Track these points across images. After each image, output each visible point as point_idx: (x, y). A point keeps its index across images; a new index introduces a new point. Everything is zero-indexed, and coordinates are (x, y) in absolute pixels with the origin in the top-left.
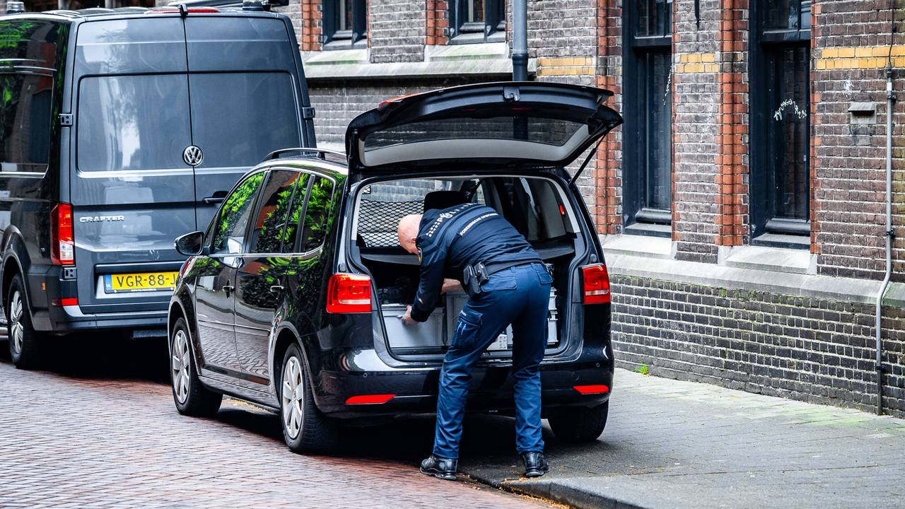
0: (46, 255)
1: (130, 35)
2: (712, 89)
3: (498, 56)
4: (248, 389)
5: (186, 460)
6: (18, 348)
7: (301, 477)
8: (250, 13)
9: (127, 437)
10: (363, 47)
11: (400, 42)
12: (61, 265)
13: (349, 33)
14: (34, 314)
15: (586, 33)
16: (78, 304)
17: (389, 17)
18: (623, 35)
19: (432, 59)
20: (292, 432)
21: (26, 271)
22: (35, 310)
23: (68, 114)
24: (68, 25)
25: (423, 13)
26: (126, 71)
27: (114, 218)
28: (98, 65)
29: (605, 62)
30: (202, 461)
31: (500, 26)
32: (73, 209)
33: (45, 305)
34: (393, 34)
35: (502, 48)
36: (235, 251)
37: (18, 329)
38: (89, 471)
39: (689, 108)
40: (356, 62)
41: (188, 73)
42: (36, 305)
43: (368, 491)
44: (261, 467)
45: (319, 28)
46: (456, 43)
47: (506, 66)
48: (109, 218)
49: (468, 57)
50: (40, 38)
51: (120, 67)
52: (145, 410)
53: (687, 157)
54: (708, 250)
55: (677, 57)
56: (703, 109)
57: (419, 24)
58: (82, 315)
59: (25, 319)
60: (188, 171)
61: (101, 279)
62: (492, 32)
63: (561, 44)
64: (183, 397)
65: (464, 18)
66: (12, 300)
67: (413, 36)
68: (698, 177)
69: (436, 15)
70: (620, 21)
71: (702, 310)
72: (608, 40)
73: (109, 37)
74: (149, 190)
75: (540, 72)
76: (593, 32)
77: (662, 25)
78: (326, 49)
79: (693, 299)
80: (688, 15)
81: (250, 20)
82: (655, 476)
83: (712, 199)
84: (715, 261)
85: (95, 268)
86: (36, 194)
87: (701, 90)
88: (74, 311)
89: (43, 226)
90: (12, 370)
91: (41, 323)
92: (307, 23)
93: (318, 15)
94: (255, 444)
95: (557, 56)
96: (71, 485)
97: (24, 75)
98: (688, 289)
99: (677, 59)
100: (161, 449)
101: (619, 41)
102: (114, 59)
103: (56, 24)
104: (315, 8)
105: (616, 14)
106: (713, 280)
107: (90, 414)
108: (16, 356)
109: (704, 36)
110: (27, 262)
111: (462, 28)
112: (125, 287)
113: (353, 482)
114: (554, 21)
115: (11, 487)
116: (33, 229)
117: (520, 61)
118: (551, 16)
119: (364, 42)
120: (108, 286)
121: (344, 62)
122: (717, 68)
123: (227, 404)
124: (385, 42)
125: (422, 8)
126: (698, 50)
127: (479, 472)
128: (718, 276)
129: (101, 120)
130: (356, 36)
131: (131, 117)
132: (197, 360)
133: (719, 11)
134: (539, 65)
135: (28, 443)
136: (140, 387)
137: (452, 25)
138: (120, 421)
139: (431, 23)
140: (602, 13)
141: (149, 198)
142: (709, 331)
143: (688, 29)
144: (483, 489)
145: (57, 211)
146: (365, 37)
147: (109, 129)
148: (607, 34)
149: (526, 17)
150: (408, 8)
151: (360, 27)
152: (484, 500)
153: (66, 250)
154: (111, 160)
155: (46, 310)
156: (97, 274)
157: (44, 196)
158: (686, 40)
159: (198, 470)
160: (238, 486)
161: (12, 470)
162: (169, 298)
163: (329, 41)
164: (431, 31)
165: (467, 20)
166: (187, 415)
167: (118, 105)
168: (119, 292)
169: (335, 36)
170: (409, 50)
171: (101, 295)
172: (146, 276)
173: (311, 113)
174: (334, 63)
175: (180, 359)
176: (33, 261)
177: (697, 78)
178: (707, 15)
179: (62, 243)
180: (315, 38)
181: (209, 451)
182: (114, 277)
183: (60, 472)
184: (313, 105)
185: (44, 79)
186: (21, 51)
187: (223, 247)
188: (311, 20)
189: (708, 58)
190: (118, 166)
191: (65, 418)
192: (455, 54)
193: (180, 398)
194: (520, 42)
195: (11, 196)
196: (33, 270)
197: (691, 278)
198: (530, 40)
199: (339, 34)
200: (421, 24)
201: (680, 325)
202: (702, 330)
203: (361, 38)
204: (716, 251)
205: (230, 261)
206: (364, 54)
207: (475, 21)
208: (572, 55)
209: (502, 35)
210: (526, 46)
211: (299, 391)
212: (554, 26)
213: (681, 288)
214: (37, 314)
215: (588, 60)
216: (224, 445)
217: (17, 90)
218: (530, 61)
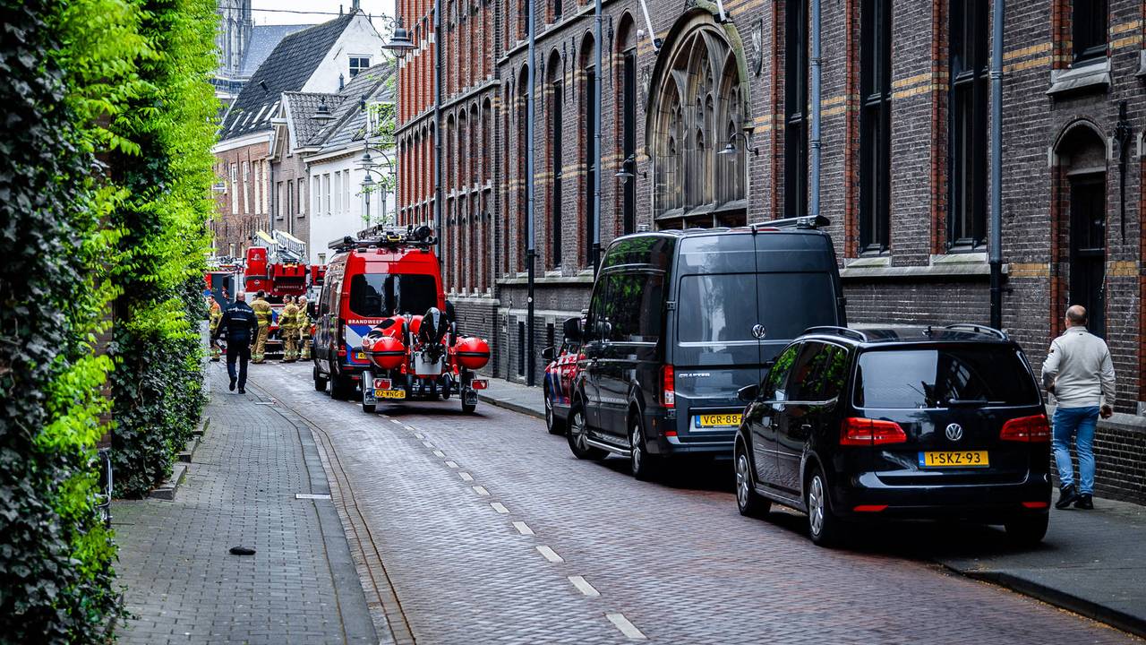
0: (656, 400)
1: (720, 247)
2: (1134, 287)
3: (981, 262)
4: (789, 499)
5: (739, 548)
6: (637, 465)
7: (819, 563)
8: (801, 231)
9: (699, 530)
10: (887, 255)
11: (913, 252)
12: (665, 408)
13: (878, 246)
14: (647, 441)
15: (1043, 246)
16: (677, 435)
17: (905, 234)
18: (1071, 248)
19: (935, 264)
20: (815, 530)
21: (643, 410)
22: (649, 439)
23: (672, 302)
24: (674, 240)
25: (929, 232)
26: (717, 272)
27: (703, 375)
28: (697, 268)
29: (1057, 267)
30: (750, 550)
31: (983, 241)
32: (675, 368)
33: (655, 436)
34: (908, 246)
35: (983, 256)
36: (780, 400)
37: (637, 451)
38: (669, 554)
39: (1116, 301)
40: (882, 266)
41: (756, 273)
42: (650, 435)
43: (864, 575)
44: (791, 555)
45: (857, 242)
46: (952, 253)
47: (985, 269)
48: (699, 375)
49: (960, 263)
50: (658, 249)
51: (712, 269)
52: (718, 511)
53: (1115, 336)
54: (1130, 404)
55: (1109, 264)
56: (1127, 302)
57: (926, 240)
58: (679, 443)
59: (641, 445)
60: (754, 342)
61: (693, 417)
62: (978, 245)
63: (1026, 254)
64: (743, 504)
65: (958, 235)
66: (634, 432)
67: (921, 248)
68: (1124, 351)
69: (938, 233)
70: (1068, 238)
71: (1125, 448)
72: (1060, 251)
73: (704, 248)
74: (730, 356)
75: (1010, 274)
76: (1049, 245)
77: (1099, 241)
78: (861, 257)
79: (1118, 440)
80: (1117, 234)
81: (804, 236)
82: (1078, 570)
83: (1133, 367)
84: (1135, 412)
85: (689, 410)
86: (652, 356)
87: (1126, 288)
88: (674, 440)
89: (655, 381)
90: (633, 481)
91: (652, 448)
92: (848, 239)
93: (857, 233)
94: (790, 538)
95: (1023, 263)
96: (654, 563)
97: (649, 275)
98: (1115, 432)
99: (1108, 266)
100: (722, 539)
101: (1067, 252)
102: (709, 263)
103: (667, 239)
104: (855, 228)
105: (1065, 232)
106: (1133, 427)
107: (679, 514)
108: (636, 471)
109: (1128, 249)
110: (643, 405)
111: (957, 242)
112: (709, 424)
113: (855, 568)
114: (1021, 237)
115: (613, 563)
116: (649, 382)
117: (996, 266)
118: (1018, 234)
119: (888, 252)
120: (698, 423)
121: (874, 266)
122: (1137, 272)
123: (774, 508)
124: (902, 252)
125: (928, 228)
126: (1123, 259)
127: (951, 564)
128: (1137, 424)
129: (700, 306)
130: (882, 247)
131: (719, 304)
132: (754, 477)
133: (1139, 231)
134: (1010, 268)
135: (631, 533)
136: (718, 495)
137: (949, 240)
138: (698, 519)
139: (934, 239)
140: (1055, 232)
141: (729, 361)
142: (1130, 463)
143: (1116, 244)
144: (951, 575)
145: (663, 369)
146: (888, 249)
147: (704, 312)
148: (1059, 247)
149: (1001, 235)
150: (919, 228)
151: (885, 242)
152: (948, 584)
153: (670, 397)
154: (705, 333)
155: (655, 439)
156: (691, 413)
157: (656, 360)
158: (1115, 251)
159: (744, 556)
160: (770, 568)
161: (616, 552)
162: (735, 432)
163: (864, 251)
164: (934, 244)
165: (961, 237)
166: (745, 516)
167: (711, 296)
168: (705, 427)
169: (869, 248)
170: (918, 258)
171: (693, 429)
172: (725, 416)
173: (844, 302)
174: (866, 266)
175: (742, 477)
176: (647, 405)
177: (1123, 279)
178: (1130, 234)
179: (667, 392)
180: (854, 249)
181: (756, 542)
182: (702, 417)
183: (648, 554)
184: (845, 296)
185: (657, 277)
186: (647, 258)
187: (773, 397)
188: (851, 236)
189: (1130, 265)
190: (709, 339)
191: (661, 515)
192: (951, 260)
193: (741, 504)
194: (996, 252)
195: (638, 359)
196: (647, 411)
197: (1117, 425)
198: (1003, 251)
199: (871, 246)
200: (927, 238)
201: (1110, 459)
202: (1126, 463)
203: (886, 249)
204: (1136, 405)
205: (777, 406)
206: (888, 261)
207: (967, 237)
208: (1034, 261)
209: (984, 247)
210: (1000, 255)
211: (821, 500)
212: (1021, 241)
213: (1110, 431)
214: (650, 442)
215: (1045, 266)
216: (768, 539)
217: (642, 285)
218: (1004, 266)
